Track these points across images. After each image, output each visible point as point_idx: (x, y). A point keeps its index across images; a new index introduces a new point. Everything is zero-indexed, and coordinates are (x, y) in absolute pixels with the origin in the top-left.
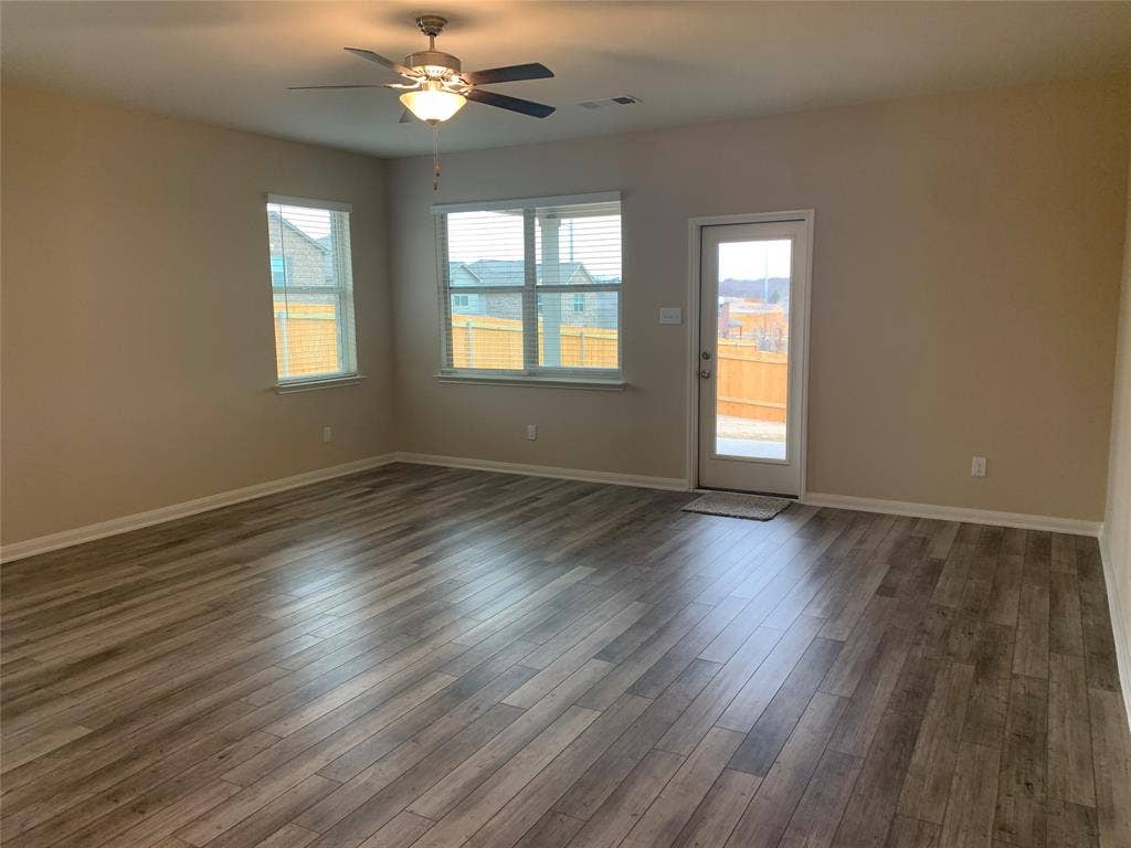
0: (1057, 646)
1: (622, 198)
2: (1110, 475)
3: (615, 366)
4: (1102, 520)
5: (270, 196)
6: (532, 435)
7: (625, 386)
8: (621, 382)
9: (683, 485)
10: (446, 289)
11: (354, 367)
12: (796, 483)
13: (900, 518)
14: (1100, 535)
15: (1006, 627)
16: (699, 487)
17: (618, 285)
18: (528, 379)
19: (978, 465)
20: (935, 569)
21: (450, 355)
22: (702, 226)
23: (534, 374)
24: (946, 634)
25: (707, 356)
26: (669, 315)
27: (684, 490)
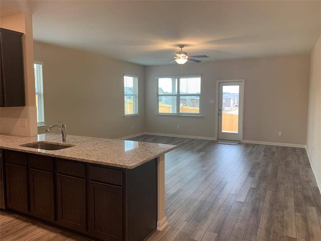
0: (299, 163)
1: (201, 76)
2: (307, 136)
3: (199, 113)
4: (306, 144)
5: (125, 74)
6: (178, 128)
7: (201, 117)
8: (200, 116)
9: (214, 139)
10: (158, 95)
11: (137, 112)
12: (241, 138)
13: (263, 145)
14: (305, 148)
15: (290, 161)
16: (218, 139)
17: (200, 95)
18: (178, 115)
19: (280, 133)
20: (274, 153)
21: (158, 110)
22: (219, 83)
23: (179, 114)
24: (279, 161)
25: (220, 110)
26: (211, 101)
27: (215, 140)
